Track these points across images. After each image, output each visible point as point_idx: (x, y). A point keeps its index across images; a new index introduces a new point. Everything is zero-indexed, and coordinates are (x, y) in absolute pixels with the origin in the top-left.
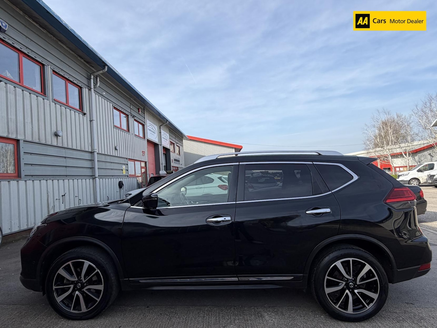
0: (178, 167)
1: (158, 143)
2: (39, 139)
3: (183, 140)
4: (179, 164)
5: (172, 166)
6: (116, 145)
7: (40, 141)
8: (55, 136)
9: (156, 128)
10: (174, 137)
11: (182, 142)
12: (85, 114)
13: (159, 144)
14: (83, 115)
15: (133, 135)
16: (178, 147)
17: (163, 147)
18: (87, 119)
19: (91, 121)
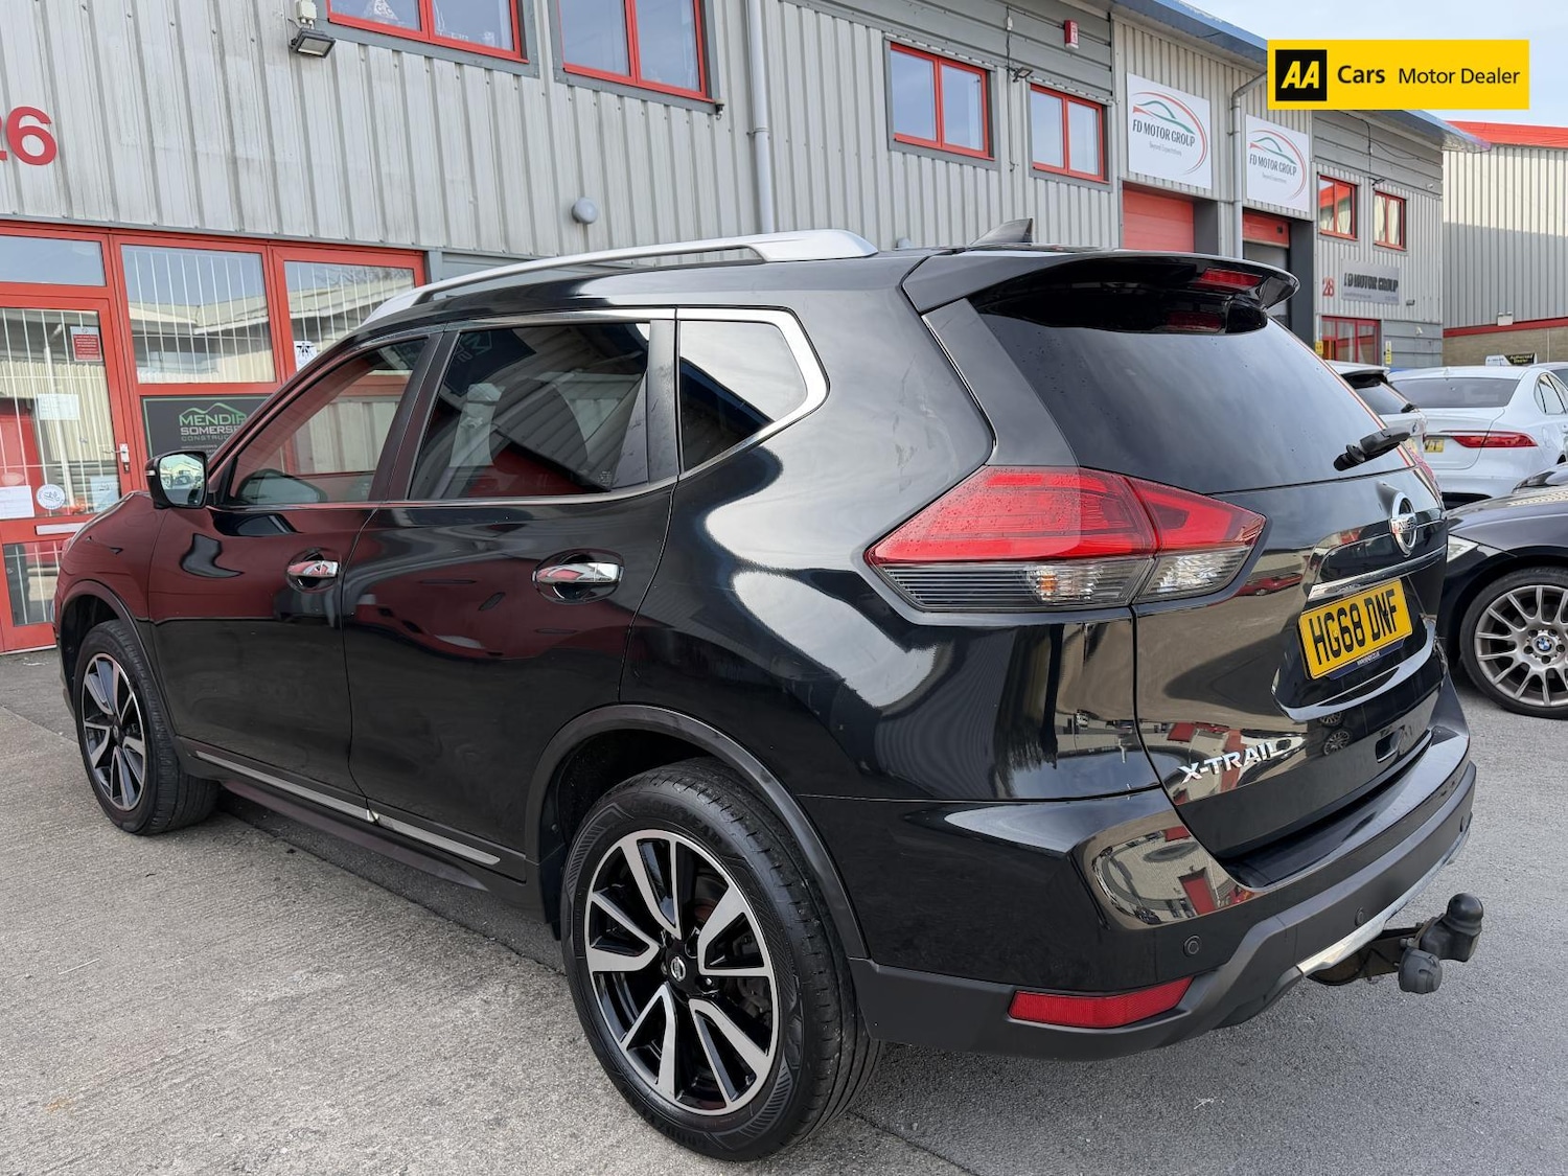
0: (1378, 321)
1: (1208, 195)
2: (506, 241)
3: (1446, 154)
4: (1396, 301)
5: (1325, 317)
6: (900, 233)
7: (509, 248)
8: (574, 223)
9: (1200, 109)
10: (1362, 145)
11: (1429, 169)
12: (718, 108)
13: (1216, 197)
14: (709, 115)
15: (1018, 170)
16: (1394, 205)
17: (1246, 210)
18: (731, 131)
19: (752, 135)
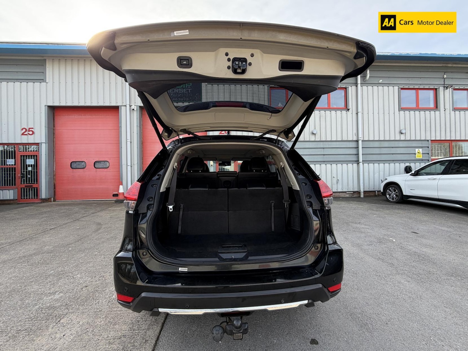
6: (402, 129)
12: (348, 109)
14: (346, 111)
15: (447, 110)
18: (352, 113)
19: (357, 114)
